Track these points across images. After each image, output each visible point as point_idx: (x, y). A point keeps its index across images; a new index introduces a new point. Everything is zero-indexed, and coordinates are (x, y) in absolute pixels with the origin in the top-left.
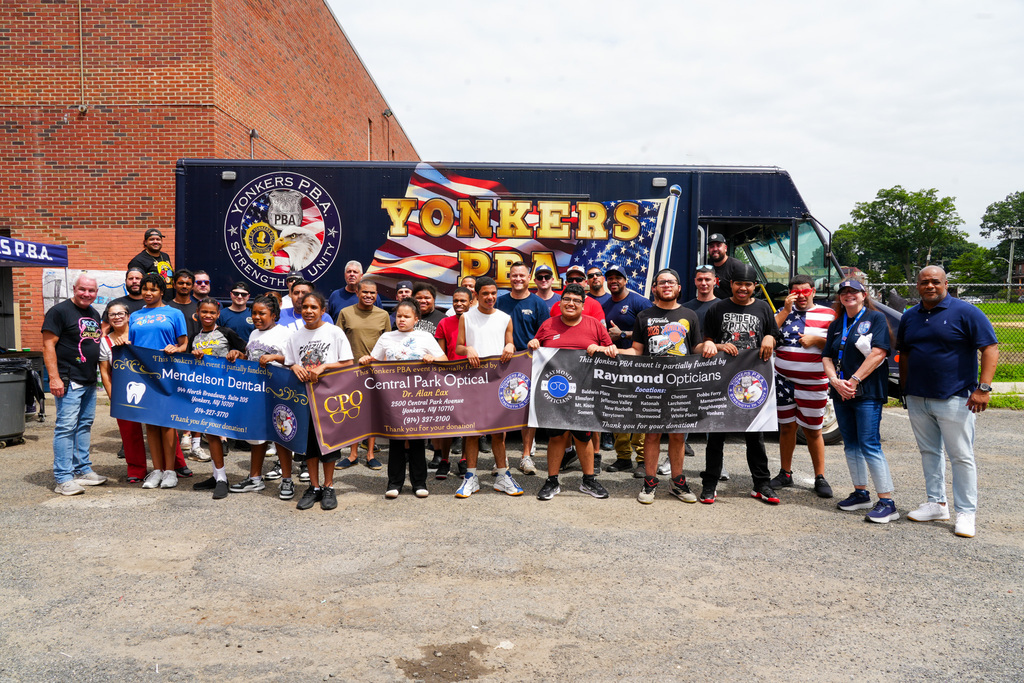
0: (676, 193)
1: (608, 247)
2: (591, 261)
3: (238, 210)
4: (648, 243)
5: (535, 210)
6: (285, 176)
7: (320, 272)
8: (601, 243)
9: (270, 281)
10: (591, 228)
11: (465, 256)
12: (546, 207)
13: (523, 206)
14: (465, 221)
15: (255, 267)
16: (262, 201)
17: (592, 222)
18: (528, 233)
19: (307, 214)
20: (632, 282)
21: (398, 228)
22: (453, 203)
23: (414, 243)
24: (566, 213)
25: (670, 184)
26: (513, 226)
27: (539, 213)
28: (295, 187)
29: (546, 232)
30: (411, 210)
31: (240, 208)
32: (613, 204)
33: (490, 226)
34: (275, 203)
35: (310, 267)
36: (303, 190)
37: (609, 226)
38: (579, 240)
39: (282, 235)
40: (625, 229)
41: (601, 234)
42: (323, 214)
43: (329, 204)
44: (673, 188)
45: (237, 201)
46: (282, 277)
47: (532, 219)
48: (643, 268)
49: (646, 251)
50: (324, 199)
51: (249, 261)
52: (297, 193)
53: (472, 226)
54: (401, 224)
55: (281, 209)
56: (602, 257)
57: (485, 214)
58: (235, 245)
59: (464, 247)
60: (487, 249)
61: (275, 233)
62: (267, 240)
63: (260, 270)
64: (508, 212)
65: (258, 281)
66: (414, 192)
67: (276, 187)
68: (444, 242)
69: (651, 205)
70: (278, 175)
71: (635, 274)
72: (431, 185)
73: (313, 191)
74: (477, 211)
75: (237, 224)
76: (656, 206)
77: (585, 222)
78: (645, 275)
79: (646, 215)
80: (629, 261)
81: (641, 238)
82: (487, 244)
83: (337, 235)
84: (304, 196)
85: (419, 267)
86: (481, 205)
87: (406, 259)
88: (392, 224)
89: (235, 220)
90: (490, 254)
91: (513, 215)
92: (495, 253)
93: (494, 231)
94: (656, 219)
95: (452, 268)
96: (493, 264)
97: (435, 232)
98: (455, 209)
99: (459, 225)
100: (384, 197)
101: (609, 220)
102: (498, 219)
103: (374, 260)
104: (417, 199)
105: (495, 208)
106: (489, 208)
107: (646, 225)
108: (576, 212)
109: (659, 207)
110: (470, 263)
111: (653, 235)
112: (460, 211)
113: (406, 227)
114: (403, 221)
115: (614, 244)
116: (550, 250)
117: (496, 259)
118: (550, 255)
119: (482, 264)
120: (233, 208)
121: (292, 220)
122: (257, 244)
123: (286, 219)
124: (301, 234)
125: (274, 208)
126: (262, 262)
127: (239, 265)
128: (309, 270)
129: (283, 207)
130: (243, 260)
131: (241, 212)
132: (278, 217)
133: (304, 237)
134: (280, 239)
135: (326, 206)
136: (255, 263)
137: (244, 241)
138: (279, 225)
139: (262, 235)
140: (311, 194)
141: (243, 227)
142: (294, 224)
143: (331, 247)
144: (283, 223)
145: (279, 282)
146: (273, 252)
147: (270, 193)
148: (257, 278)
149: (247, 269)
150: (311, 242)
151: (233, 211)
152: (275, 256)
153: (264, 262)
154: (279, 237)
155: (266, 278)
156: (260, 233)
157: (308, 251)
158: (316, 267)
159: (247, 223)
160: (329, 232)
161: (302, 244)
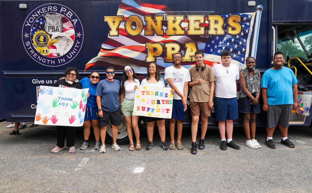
0: (260, 9)
1: (225, 39)
2: (216, 47)
3: (29, 24)
4: (246, 36)
5: (186, 20)
6: (53, 6)
7: (73, 56)
8: (221, 37)
9: (47, 61)
10: (216, 29)
11: (150, 46)
12: (192, 18)
13: (180, 18)
14: (149, 27)
15: (39, 54)
16: (41, 19)
17: (216, 26)
18: (183, 32)
19: (65, 26)
20: (238, 57)
21: (113, 32)
22: (143, 18)
23: (122, 39)
24: (202, 21)
25: (257, 4)
26: (174, 29)
27: (188, 22)
28: (58, 12)
29: (192, 32)
30: (120, 22)
32: (227, 16)
33: (162, 29)
34: (48, 20)
35: (68, 54)
36: (63, 13)
37: (225, 27)
38: (210, 35)
39: (53, 37)
40: (234, 29)
41: (221, 32)
42: (74, 26)
43: (77, 20)
44: (259, 6)
45: (28, 20)
46: (53, 59)
47: (184, 25)
48: (244, 50)
49: (245, 40)
51: (36, 52)
52: (59, 15)
53: (153, 29)
54: (115, 30)
55: (51, 23)
56: (222, 44)
57: (159, 23)
58: (28, 43)
59: (149, 41)
60: (161, 42)
61: (49, 36)
62: (45, 40)
63: (41, 56)
64: (172, 22)
65: (41, 62)
66: (122, 12)
67: (48, 12)
68: (138, 38)
69: (247, 16)
70: (49, 5)
71: (239, 53)
72: (130, 8)
73: (68, 13)
74: (155, 22)
75: (29, 32)
76: (250, 17)
77: (212, 26)
78: (244, 53)
79: (244, 22)
80: (236, 46)
81: (242, 34)
82: (161, 39)
83: (81, 36)
84: (63, 16)
85: (125, 52)
86: (157, 18)
87: (119, 48)
88: (110, 30)
89: (27, 30)
90: (163, 44)
91: (175, 23)
92: (165, 44)
93: (165, 32)
94: (250, 23)
95: (143, 52)
96: (165, 49)
97: (134, 33)
98: (143, 21)
99: (146, 29)
100: (106, 16)
101: (225, 24)
102: (166, 26)
103: (101, 49)
104: (123, 16)
105: (165, 20)
106: (162, 19)
107: (245, 27)
108: (208, 21)
109: (251, 17)
110: (152, 49)
111: (248, 32)
112: (146, 22)
113: (118, 31)
114: (116, 28)
115: (228, 37)
116: (194, 41)
117: (166, 47)
118: (194, 44)
119: (158, 50)
120: (26, 23)
121: (57, 29)
122: (40, 42)
123: (54, 29)
124: (62, 37)
125: (48, 23)
126: (42, 52)
127: (30, 53)
128: (67, 56)
129: (52, 22)
130: (32, 51)
131: (30, 25)
132: (50, 28)
133: (64, 38)
134: (51, 39)
135: (75, 21)
136: (39, 52)
137: (32, 41)
138: (51, 32)
139: (42, 37)
140: (67, 15)
141: (32, 34)
142: (59, 31)
143: (78, 43)
144: (53, 31)
145: (52, 62)
146: (48, 46)
147: (45, 15)
148: (40, 60)
149: (35, 56)
150: (68, 40)
151: (26, 25)
152: (49, 48)
153: (43, 52)
154: (51, 38)
155: (45, 60)
156: (41, 36)
157: (66, 45)
158: (71, 54)
159: (34, 31)
160: (77, 35)
161: (63, 41)
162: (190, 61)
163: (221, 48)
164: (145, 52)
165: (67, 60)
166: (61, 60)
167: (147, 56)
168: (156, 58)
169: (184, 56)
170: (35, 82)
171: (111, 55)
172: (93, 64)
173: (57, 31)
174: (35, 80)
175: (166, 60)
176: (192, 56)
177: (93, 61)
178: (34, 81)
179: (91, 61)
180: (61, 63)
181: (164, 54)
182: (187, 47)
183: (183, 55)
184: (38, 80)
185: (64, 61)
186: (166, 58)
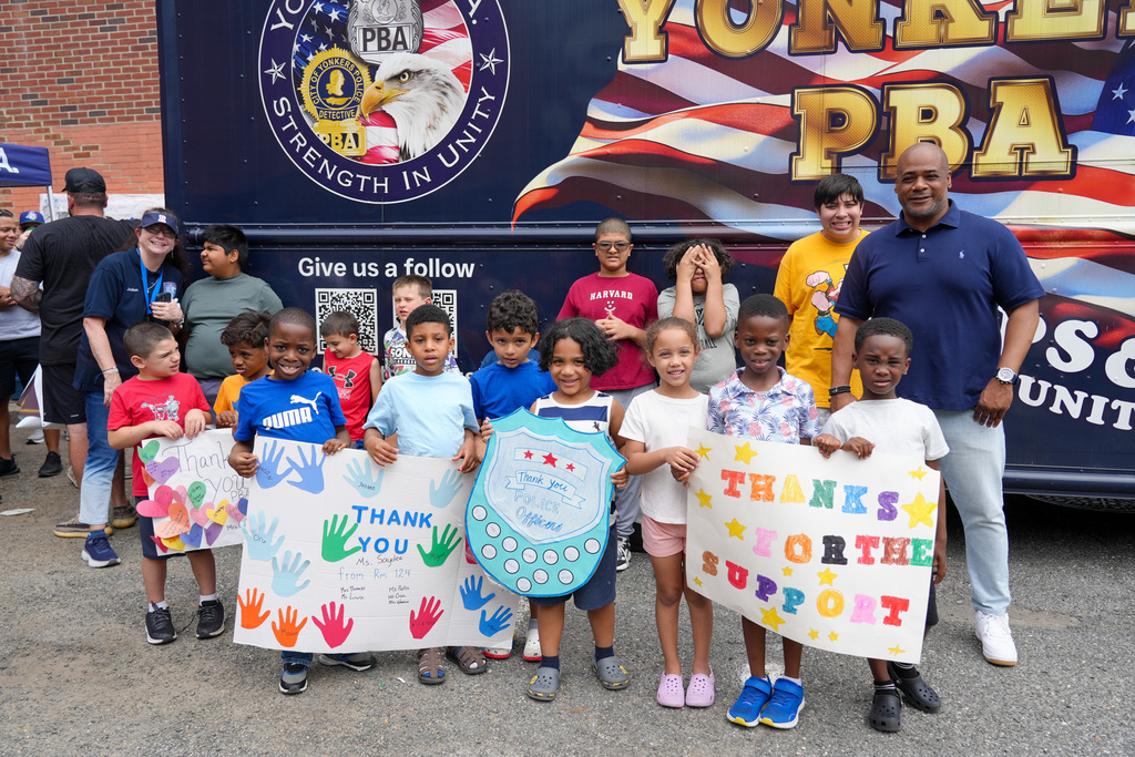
3: (284, 23)
7: (465, 158)
9: (356, 182)
11: (813, 102)
14: (813, 11)
15: (326, 151)
18: (982, 29)
19: (432, 22)
21: (643, 43)
23: (684, 77)
26: (940, 15)
29: (1032, 25)
31: (289, 18)
33: (878, 19)
34: (362, 1)
35: (442, 147)
38: (1130, 38)
39: (381, 75)
42: (468, 20)
46: (380, 173)
51: (313, 140)
53: (832, 23)
54: (651, 30)
55: (376, 14)
58: (282, 105)
59: (809, 80)
60: (870, 80)
61: (365, 72)
62: (348, 88)
65: (333, 184)
68: (758, 69)
75: (284, 57)
82: (868, 66)
83: (501, 68)
85: (694, 136)
87: (664, 116)
88: (629, 32)
89: (279, 46)
90: (877, 93)
92: (889, 89)
93: (890, 33)
95: (777, 134)
96: (885, 119)
97: (735, 44)
99: (797, 24)
103: (586, 124)
110: (824, 119)
113: (663, 36)
114: (656, 23)
116: (1043, 73)
117: (891, 104)
118: (1042, 87)
119: (853, 120)
120: (274, 19)
121: (400, 39)
122: (328, 100)
123: (386, 38)
124: (420, 72)
125: (361, 15)
126: (339, 141)
127: (291, 149)
128: (440, 156)
129: (379, 10)
130: (299, 138)
131: (291, 26)
132: (369, 35)
133: (428, 78)
134: (375, 84)
136: (325, 142)
137: (299, 94)
138: (372, 53)
139: (337, 78)
141: (296, 62)
142: (405, 48)
143: (488, 97)
144: (380, 48)
145: (376, 185)
146: (362, 115)
148: (329, 177)
149: (308, 158)
150: (444, 88)
151: (274, 27)
152: (366, 124)
153: (343, 141)
154: (373, 80)
155: (349, 178)
156: (333, 75)
157: (437, 110)
158: (456, 147)
159: (304, 52)
160: (483, 62)
161: (423, 93)
162: (1012, 170)
164: (789, 132)
165: (439, 173)
166: (415, 173)
167: (798, 153)
168: (839, 162)
169: (983, 148)
170: (308, 271)
171: (631, 150)
172: (552, 193)
173: (401, 47)
174: (311, 262)
175: (889, 171)
176: (1022, 150)
177: (549, 177)
178: (306, 264)
179: (542, 180)
180: (415, 191)
181: (880, 142)
182: (1000, 106)
183: (977, 144)
184: (320, 262)
185: (428, 180)
186: (891, 162)
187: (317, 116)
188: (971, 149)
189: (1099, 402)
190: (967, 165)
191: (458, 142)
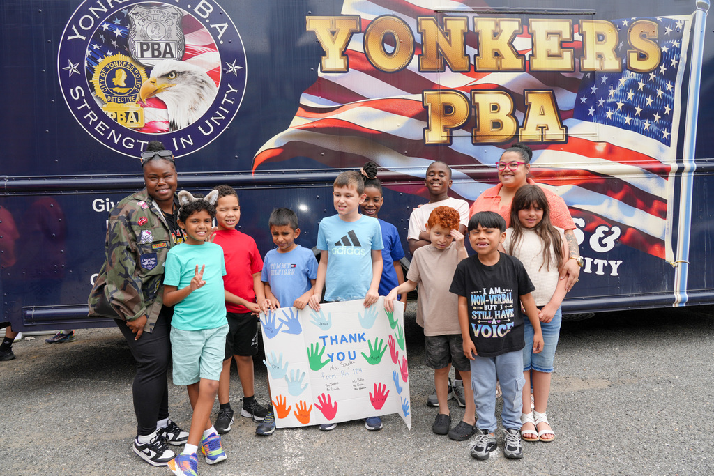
0: (703, 6)
1: (623, 81)
2: (601, 102)
3: (78, 36)
4: (671, 75)
5: (526, 31)
7: (217, 129)
8: (614, 77)
9: (137, 145)
10: (600, 56)
11: (434, 99)
12: (540, 26)
13: (509, 26)
14: (430, 48)
15: (113, 124)
16: (117, 22)
17: (600, 48)
18: (518, 63)
19: (190, 40)
20: (655, 129)
21: (333, 61)
22: (412, 22)
23: (357, 81)
24: (566, 35)
26: (497, 54)
27: (532, 35)
29: (541, 63)
30: (351, 34)
31: (82, 32)
32: (625, 22)
33: (466, 55)
34: (139, 24)
35: (201, 122)
37: (621, 52)
38: (586, 72)
39: (153, 74)
40: (642, 57)
41: (612, 64)
42: (217, 41)
43: (226, 25)
44: (700, 0)
45: (75, 21)
48: (668, 109)
49: (669, 86)
50: (217, 17)
52: (174, 9)
53: (441, 55)
54: (338, 54)
55: (150, 33)
56: (615, 95)
57: (457, 38)
58: (77, 92)
59: (432, 87)
60: (464, 88)
61: (142, 71)
62: (130, 82)
63: (119, 130)
64: (490, 35)
65: (119, 146)
66: (355, 6)
68: (399, 78)
69: (673, 23)
71: (657, 117)
73: (199, 5)
74: (447, 34)
76: (679, 25)
77: (592, 49)
78: (670, 118)
79: (667, 38)
80: (649, 101)
81: (663, 69)
82: (461, 80)
83: (241, 72)
84: (186, 13)
85: (367, 117)
86: (450, 25)
87: (349, 105)
88: (324, 54)
89: (74, 51)
90: (468, 95)
91: (497, 39)
92: (474, 93)
93: (472, 62)
94: (681, 42)
95: (415, 116)
96: (473, 109)
97: (388, 64)
98: (415, 31)
99: (422, 55)
100: (310, 14)
101: (621, 44)
102: (476, 45)
103: (300, 108)
104: (359, 16)
105: (471, 29)
106: (463, 28)
107: (668, 51)
108: (579, 34)
109: (683, 26)
110: (440, 108)
111: (677, 65)
112: (421, 33)
114: (340, 49)
115: (629, 78)
116: (548, 87)
117: (476, 102)
118: (549, 95)
119: (457, 109)
120: (70, 32)
121: (168, 50)
123: (158, 50)
124: (183, 73)
125: (138, 33)
126: (124, 117)
127: (86, 122)
129: (152, 31)
130: (92, 115)
131: (84, 38)
132: (145, 47)
133: (189, 77)
134: (150, 80)
135: (221, 28)
136: (112, 118)
137: (91, 84)
138: (148, 58)
139: (121, 75)
140: (196, 10)
141: (88, 62)
142: (172, 56)
143: (232, 90)
144: (153, 56)
146: (140, 100)
147: (130, 9)
148: (116, 142)
149: (99, 128)
150: (201, 84)
151: (69, 38)
152: (143, 106)
153: (127, 117)
154: (148, 77)
155: (131, 142)
156: (117, 72)
157: (197, 98)
158: (212, 122)
159: (95, 56)
160: (228, 68)
161: (186, 87)
162: (538, 139)
163: (614, 105)
164: (422, 116)
165: (199, 139)
166: (182, 139)
167: (428, 128)
168: (451, 133)
169: (524, 126)
170: (101, 208)
171: (329, 125)
172: (278, 152)
173: (169, 56)
174: (102, 201)
175: (477, 138)
176: (542, 128)
177: (277, 141)
178: (98, 203)
179: (272, 144)
180: (182, 151)
181: (471, 123)
182: (530, 104)
183: (521, 125)
184: (110, 201)
185: (192, 143)
186: (478, 133)
187: (105, 100)
188: (518, 127)
189: (589, 260)
190: (516, 136)
191: (212, 119)
